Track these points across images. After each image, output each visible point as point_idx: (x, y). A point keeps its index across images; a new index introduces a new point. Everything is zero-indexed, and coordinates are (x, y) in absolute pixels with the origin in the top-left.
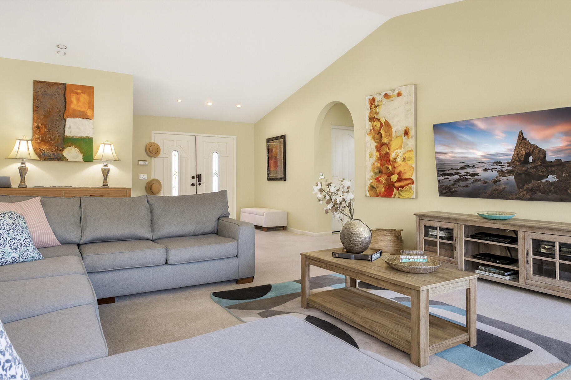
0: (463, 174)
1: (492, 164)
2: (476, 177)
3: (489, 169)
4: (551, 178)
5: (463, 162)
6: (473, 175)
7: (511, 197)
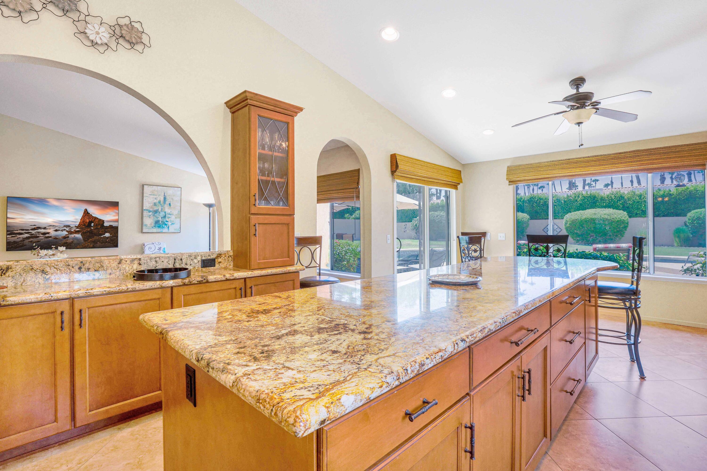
0: (34, 233)
1: (62, 227)
2: (47, 235)
3: (59, 230)
4: (107, 235)
5: (35, 225)
6: (44, 234)
7: (78, 247)
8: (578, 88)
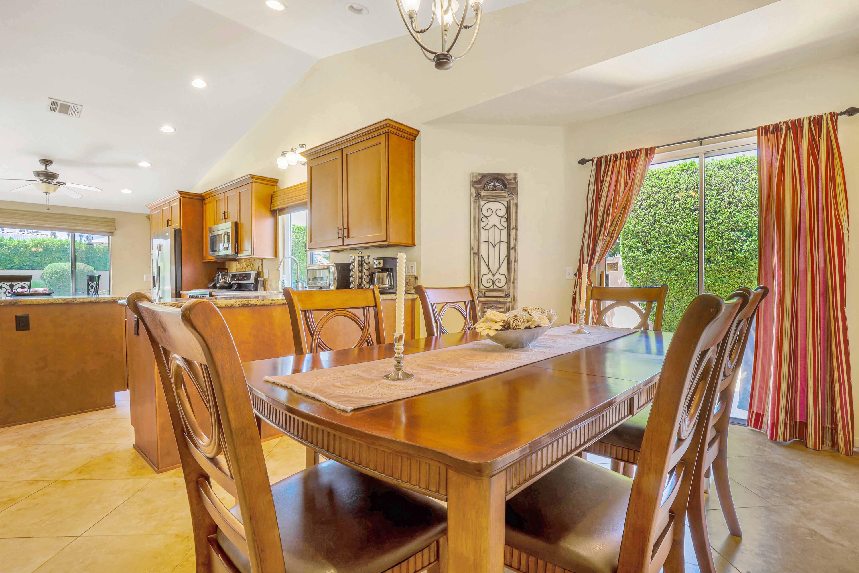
8: (46, 166)
